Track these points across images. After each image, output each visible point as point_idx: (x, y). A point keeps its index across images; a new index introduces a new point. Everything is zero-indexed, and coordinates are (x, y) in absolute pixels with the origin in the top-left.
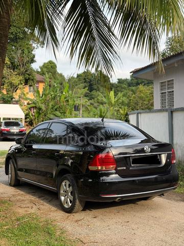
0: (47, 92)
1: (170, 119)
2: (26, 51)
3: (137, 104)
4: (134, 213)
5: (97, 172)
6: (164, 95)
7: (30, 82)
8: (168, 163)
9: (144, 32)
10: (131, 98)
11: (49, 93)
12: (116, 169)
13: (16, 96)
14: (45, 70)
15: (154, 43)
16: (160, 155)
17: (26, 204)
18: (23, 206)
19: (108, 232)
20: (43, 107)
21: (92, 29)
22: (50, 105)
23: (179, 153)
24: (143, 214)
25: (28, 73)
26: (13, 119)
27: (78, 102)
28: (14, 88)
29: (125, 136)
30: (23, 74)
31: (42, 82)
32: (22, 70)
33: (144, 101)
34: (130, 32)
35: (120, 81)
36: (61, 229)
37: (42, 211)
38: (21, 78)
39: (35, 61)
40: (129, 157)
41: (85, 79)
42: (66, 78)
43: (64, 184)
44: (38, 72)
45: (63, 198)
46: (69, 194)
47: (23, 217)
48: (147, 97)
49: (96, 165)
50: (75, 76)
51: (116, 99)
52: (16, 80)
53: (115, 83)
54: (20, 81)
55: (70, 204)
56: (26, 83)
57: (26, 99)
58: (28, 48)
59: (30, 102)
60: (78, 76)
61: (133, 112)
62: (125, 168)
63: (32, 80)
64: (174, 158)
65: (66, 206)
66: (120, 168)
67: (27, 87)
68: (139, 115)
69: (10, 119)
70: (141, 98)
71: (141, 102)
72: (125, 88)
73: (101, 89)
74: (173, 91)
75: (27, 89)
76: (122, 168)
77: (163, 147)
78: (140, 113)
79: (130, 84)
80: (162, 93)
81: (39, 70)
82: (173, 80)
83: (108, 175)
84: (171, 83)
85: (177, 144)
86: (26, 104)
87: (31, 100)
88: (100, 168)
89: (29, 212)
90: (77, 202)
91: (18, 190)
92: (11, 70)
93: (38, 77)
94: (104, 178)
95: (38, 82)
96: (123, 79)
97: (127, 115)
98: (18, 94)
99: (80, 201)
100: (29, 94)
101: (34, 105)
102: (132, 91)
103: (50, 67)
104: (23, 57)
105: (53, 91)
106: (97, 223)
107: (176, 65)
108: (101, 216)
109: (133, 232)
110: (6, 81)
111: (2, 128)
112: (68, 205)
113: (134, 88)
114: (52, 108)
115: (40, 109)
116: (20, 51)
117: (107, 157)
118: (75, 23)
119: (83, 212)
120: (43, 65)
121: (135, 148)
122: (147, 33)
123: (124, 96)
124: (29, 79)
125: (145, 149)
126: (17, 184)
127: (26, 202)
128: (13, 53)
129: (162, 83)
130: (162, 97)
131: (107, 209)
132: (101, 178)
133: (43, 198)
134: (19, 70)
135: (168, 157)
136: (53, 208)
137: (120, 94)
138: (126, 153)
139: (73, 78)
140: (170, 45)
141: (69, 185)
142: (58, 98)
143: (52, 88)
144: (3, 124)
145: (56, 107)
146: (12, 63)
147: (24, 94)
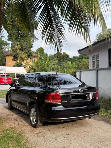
0: (39, 61)
1: (97, 74)
2: (28, 42)
3: (81, 68)
4: (73, 129)
5: (50, 104)
6: (94, 62)
7: (30, 57)
8: (94, 99)
9: (81, 26)
10: (79, 65)
11: (39, 62)
12: (61, 102)
13: (24, 64)
14: (38, 51)
15: (87, 31)
16: (89, 94)
17: (12, 121)
18: (10, 122)
19: (55, 142)
20: (36, 68)
21: (53, 24)
22: (40, 67)
23: (101, 92)
24: (79, 129)
25: (29, 52)
26: (21, 74)
27: (53, 67)
28: (23, 59)
29: (71, 83)
30: (27, 53)
31: (37, 57)
32: (26, 51)
33: (85, 66)
34: (74, 25)
35: (74, 57)
36: (26, 139)
37: (19, 126)
38: (26, 55)
39: (33, 47)
40: (70, 95)
41: (58, 56)
42: (49, 56)
43: (32, 110)
44: (35, 53)
45: (32, 118)
46: (35, 116)
47: (7, 130)
48: (87, 64)
49: (49, 100)
50: (53, 55)
51: (72, 66)
52: (24, 56)
53: (72, 58)
54: (26, 56)
55: (35, 122)
56: (28, 57)
57: (29, 65)
58: (29, 41)
59: (30, 66)
60: (54, 55)
61: (78, 71)
62: (67, 102)
63: (31, 56)
64: (97, 96)
65: (33, 123)
66: (64, 102)
67: (29, 59)
68: (81, 72)
69: (20, 74)
70: (84, 65)
71: (84, 66)
72: (76, 61)
73: (65, 61)
74: (99, 60)
75: (29, 60)
76: (65, 102)
77: (90, 89)
78: (81, 71)
79: (79, 59)
80: (93, 61)
81: (36, 52)
82: (99, 55)
83: (57, 106)
84: (97, 56)
85: (100, 87)
86: (29, 67)
87: (31, 65)
88: (51, 101)
89: (12, 126)
90: (39, 121)
91: (11, 112)
92: (21, 51)
93: (34, 55)
94: (54, 107)
95: (35, 57)
96: (75, 56)
97: (75, 72)
98: (24, 63)
99: (41, 121)
100: (30, 62)
101: (32, 68)
102: (80, 61)
103: (41, 50)
104: (27, 45)
105: (41, 61)
106: (49, 135)
107: (100, 47)
108: (53, 130)
109: (70, 142)
110: (19, 56)
111: (15, 78)
112: (34, 123)
113: (80, 60)
114: (41, 69)
115: (35, 70)
116: (26, 42)
117: (56, 95)
118: (44, 21)
119: (43, 127)
120: (38, 50)
121: (75, 90)
122: (83, 26)
123: (76, 64)
124: (30, 55)
125: (80, 90)
126: (11, 108)
127: (12, 119)
128: (22, 43)
129: (93, 56)
130: (93, 63)
131: (58, 125)
132: (52, 108)
133: (23, 117)
134: (25, 51)
135: (94, 95)
136: (27, 124)
137: (74, 63)
138: (69, 93)
139: (52, 55)
140: (98, 38)
141: (35, 111)
142: (44, 65)
143: (41, 60)
144: (16, 77)
145: (42, 69)
146: (22, 48)
147: (27, 63)
